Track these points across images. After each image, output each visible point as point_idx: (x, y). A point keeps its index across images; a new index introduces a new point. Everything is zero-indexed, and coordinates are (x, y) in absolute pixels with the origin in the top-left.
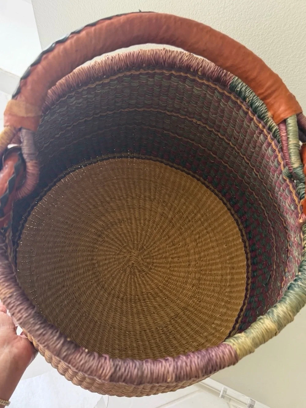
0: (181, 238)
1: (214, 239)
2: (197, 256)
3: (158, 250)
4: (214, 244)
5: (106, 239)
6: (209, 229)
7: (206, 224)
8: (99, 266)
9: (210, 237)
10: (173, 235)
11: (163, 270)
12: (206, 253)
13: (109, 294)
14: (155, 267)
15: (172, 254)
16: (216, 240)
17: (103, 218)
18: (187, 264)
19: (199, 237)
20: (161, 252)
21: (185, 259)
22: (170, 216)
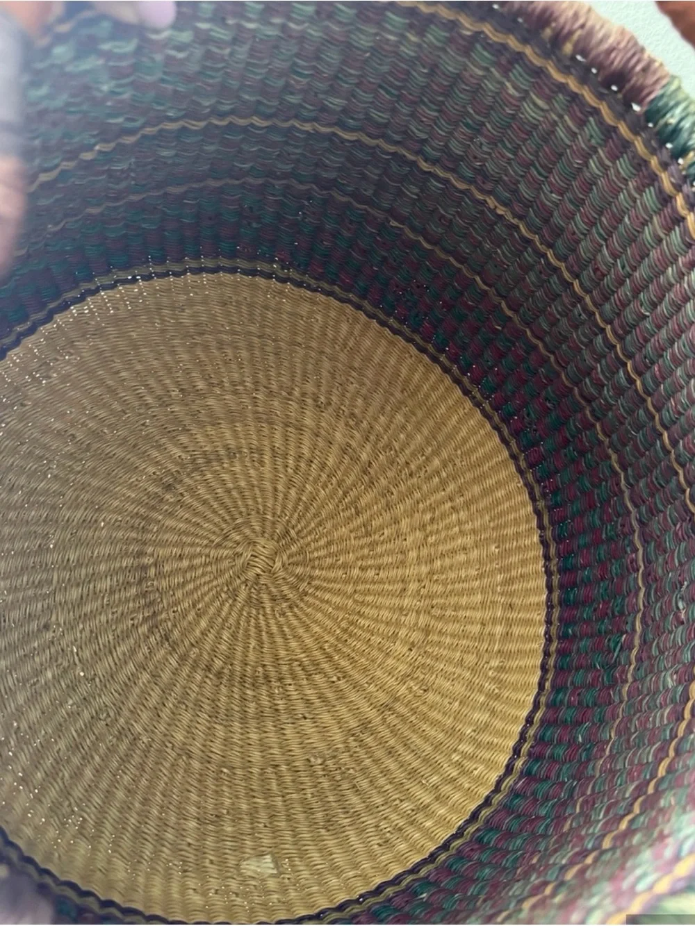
0: (387, 516)
1: (468, 527)
2: (424, 569)
3: (329, 544)
4: (468, 540)
5: (187, 499)
6: (459, 501)
7: (452, 487)
8: (160, 575)
9: (460, 522)
10: (369, 506)
11: (336, 600)
12: (447, 561)
13: (183, 658)
14: (317, 588)
15: (363, 558)
16: (474, 531)
17: (183, 439)
18: (399, 586)
19: (432, 520)
20: (334, 548)
21: (393, 573)
22: (364, 457)
